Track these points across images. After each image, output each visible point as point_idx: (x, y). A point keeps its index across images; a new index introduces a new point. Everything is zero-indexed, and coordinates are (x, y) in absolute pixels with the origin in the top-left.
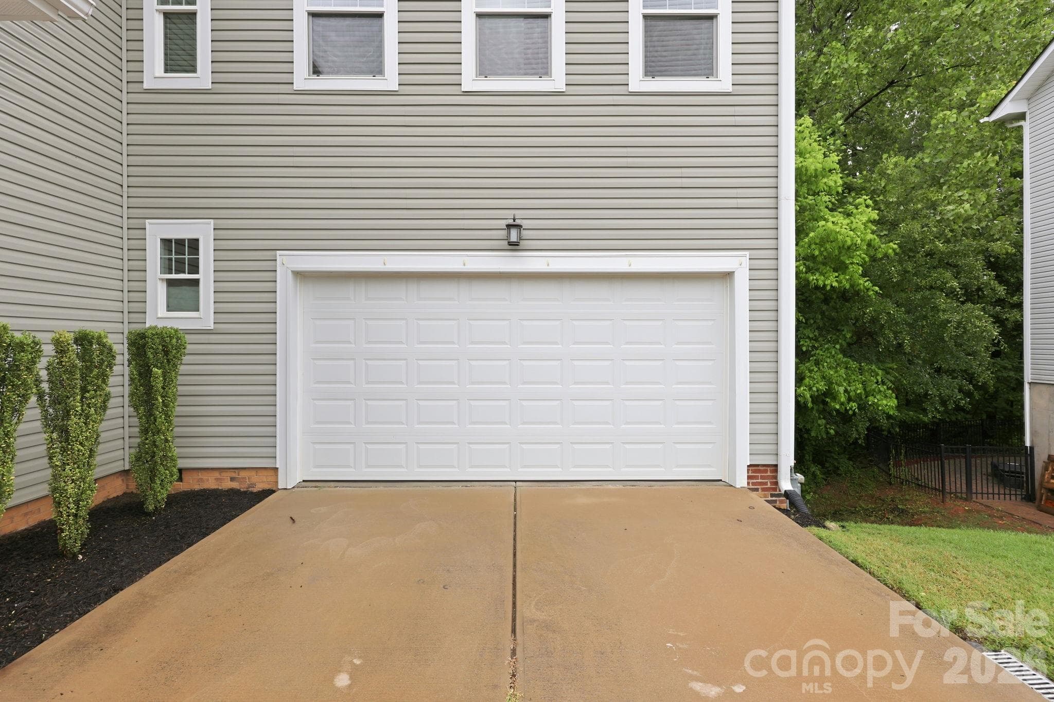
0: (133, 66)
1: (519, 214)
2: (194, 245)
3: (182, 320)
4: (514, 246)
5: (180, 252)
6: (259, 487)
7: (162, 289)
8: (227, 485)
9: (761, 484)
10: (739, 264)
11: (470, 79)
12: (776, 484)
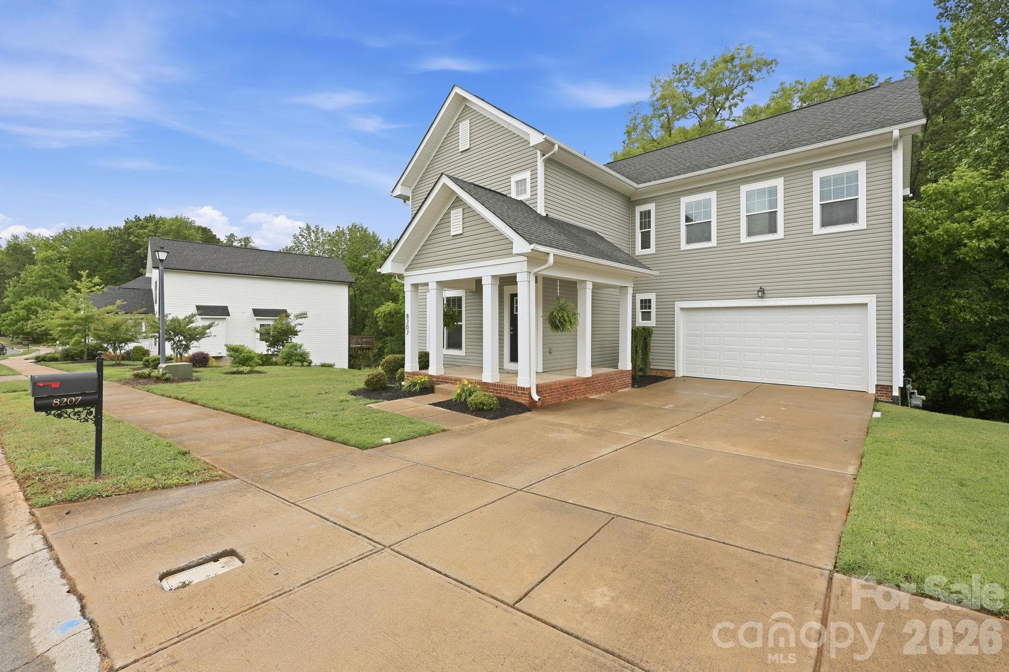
0: (633, 246)
1: (762, 285)
2: (650, 301)
3: (647, 324)
4: (762, 297)
5: (646, 303)
6: (669, 376)
7: (640, 314)
8: (659, 374)
9: (884, 394)
10: (871, 300)
11: (744, 239)
12: (892, 394)
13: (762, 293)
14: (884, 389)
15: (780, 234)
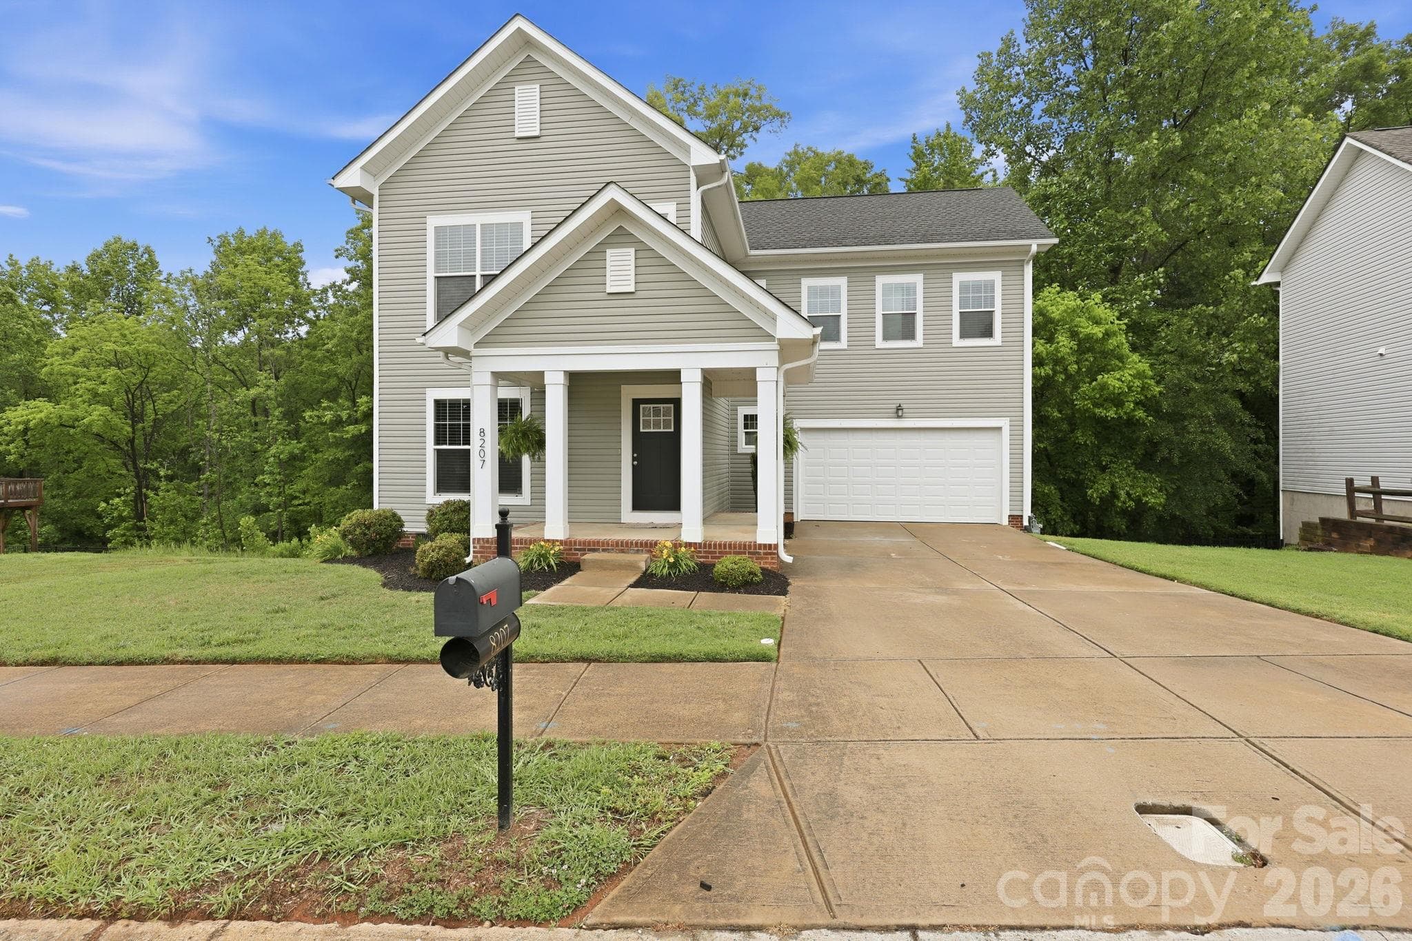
1: (900, 402)
4: (900, 417)
7: (744, 436)
9: (1015, 524)
10: (1004, 423)
11: (880, 343)
12: (1022, 524)
13: (899, 412)
14: (1015, 520)
15: (919, 342)
